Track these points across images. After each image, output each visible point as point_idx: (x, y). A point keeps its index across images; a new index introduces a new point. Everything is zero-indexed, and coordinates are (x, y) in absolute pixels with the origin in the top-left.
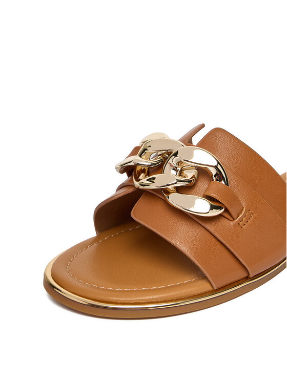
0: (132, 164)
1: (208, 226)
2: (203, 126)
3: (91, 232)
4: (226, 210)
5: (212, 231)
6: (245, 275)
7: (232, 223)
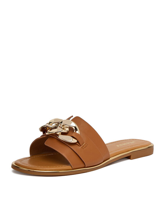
0: (45, 126)
1: (72, 147)
2: (72, 116)
3: (28, 155)
4: (78, 142)
5: (73, 149)
6: (84, 166)
7: (80, 147)
